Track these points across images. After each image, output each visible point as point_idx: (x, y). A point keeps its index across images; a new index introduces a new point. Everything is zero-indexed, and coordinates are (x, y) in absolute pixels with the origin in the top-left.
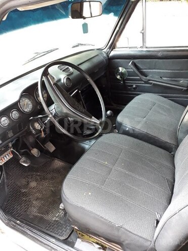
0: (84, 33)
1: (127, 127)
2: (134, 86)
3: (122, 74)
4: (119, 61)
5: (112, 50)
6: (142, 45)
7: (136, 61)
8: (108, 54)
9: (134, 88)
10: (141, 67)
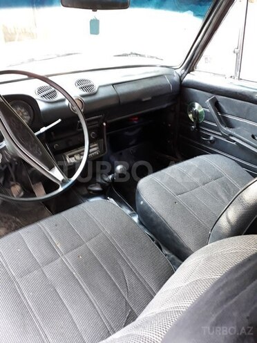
0: (91, 33)
1: (142, 200)
2: (211, 138)
3: (196, 114)
4: (195, 93)
5: (189, 72)
6: (233, 74)
7: (219, 98)
8: (181, 78)
9: (211, 141)
10: (226, 111)
